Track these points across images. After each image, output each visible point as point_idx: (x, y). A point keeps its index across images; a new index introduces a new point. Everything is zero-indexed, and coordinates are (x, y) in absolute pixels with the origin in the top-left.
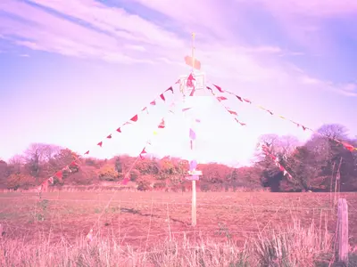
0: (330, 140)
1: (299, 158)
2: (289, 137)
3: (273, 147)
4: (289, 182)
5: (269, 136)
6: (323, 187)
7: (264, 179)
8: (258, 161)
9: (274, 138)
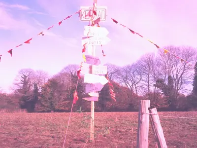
0: (72, 75)
1: (50, 87)
2: (41, 72)
3: (29, 79)
4: (42, 105)
5: (27, 70)
6: (67, 109)
7: (22, 102)
8: (17, 88)
9: (31, 72)
